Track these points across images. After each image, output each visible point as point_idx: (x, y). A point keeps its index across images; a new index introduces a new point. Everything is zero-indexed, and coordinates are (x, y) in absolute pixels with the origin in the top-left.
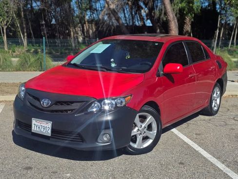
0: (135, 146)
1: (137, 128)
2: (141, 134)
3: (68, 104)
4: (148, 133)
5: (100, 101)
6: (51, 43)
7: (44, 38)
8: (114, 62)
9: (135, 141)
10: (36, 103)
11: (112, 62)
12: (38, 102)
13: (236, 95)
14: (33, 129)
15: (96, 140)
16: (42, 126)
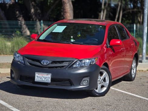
0: (97, 91)
2: (100, 83)
3: (60, 63)
4: (104, 84)
13: (142, 71)
14: (36, 79)
15: (80, 84)
16: (43, 77)
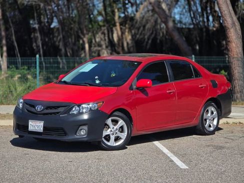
0: (109, 144)
1: (110, 129)
2: (113, 134)
3: (56, 109)
4: (119, 134)
5: (79, 106)
6: (50, 63)
7: (38, 56)
8: (98, 79)
9: (108, 140)
10: (32, 109)
11: (96, 79)
12: (34, 109)
14: (29, 128)
15: (76, 134)
16: (36, 126)
